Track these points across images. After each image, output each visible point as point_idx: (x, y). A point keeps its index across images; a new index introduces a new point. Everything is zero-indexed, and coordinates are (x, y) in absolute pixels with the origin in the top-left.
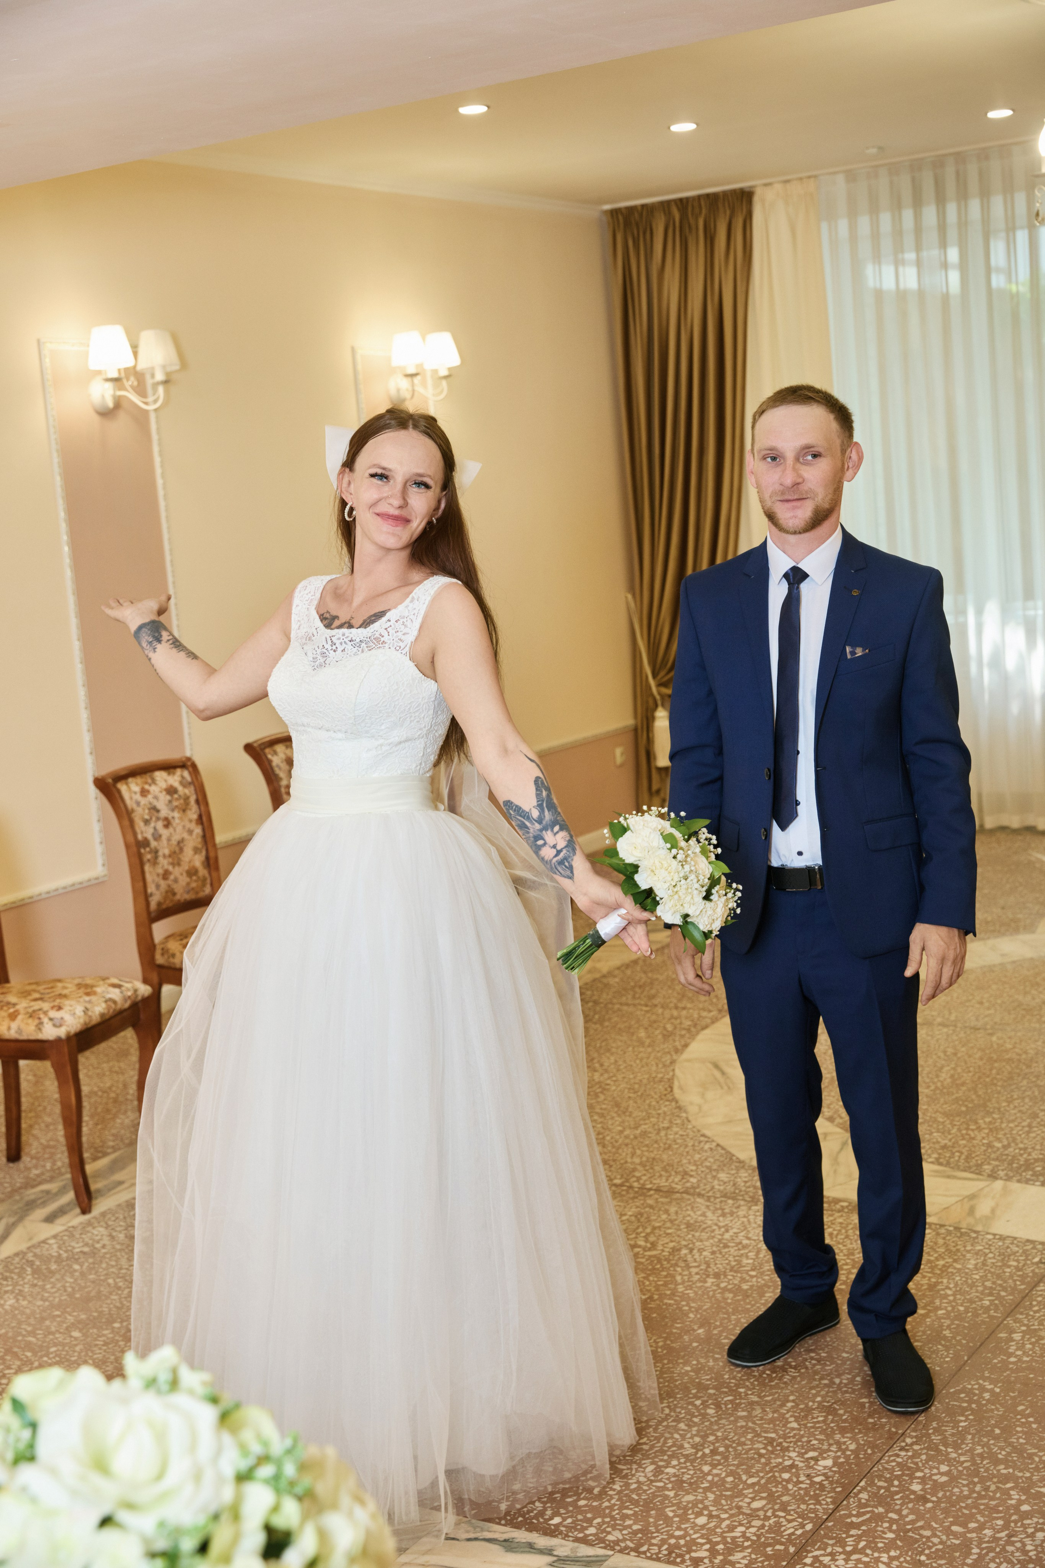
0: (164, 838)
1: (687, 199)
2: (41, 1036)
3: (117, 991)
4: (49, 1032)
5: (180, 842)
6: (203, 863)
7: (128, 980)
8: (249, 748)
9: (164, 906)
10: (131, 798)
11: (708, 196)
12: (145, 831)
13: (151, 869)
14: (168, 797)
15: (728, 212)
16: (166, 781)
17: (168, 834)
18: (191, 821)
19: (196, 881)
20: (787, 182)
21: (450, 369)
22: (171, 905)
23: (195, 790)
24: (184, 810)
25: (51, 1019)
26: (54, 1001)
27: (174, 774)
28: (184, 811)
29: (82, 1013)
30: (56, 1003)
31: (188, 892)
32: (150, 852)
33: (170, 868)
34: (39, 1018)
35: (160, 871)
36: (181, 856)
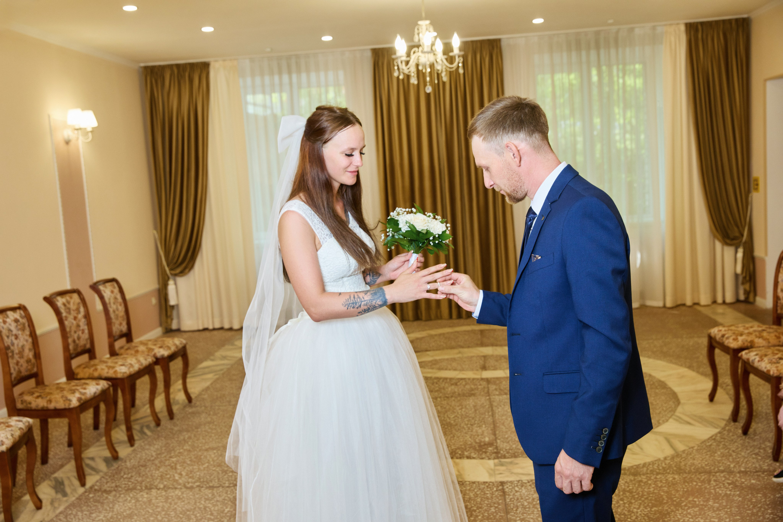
0: (16, 345)
1: (180, 64)
5: (23, 346)
6: (33, 356)
9: (18, 379)
13: (12, 361)
14: (15, 324)
15: (199, 71)
16: (13, 316)
17: (17, 343)
20: (224, 60)
21: (93, 128)
23: (27, 320)
24: (23, 329)
27: (16, 313)
29: (10, 437)
31: (27, 371)
32: (10, 352)
35: (15, 361)
36: (23, 353)
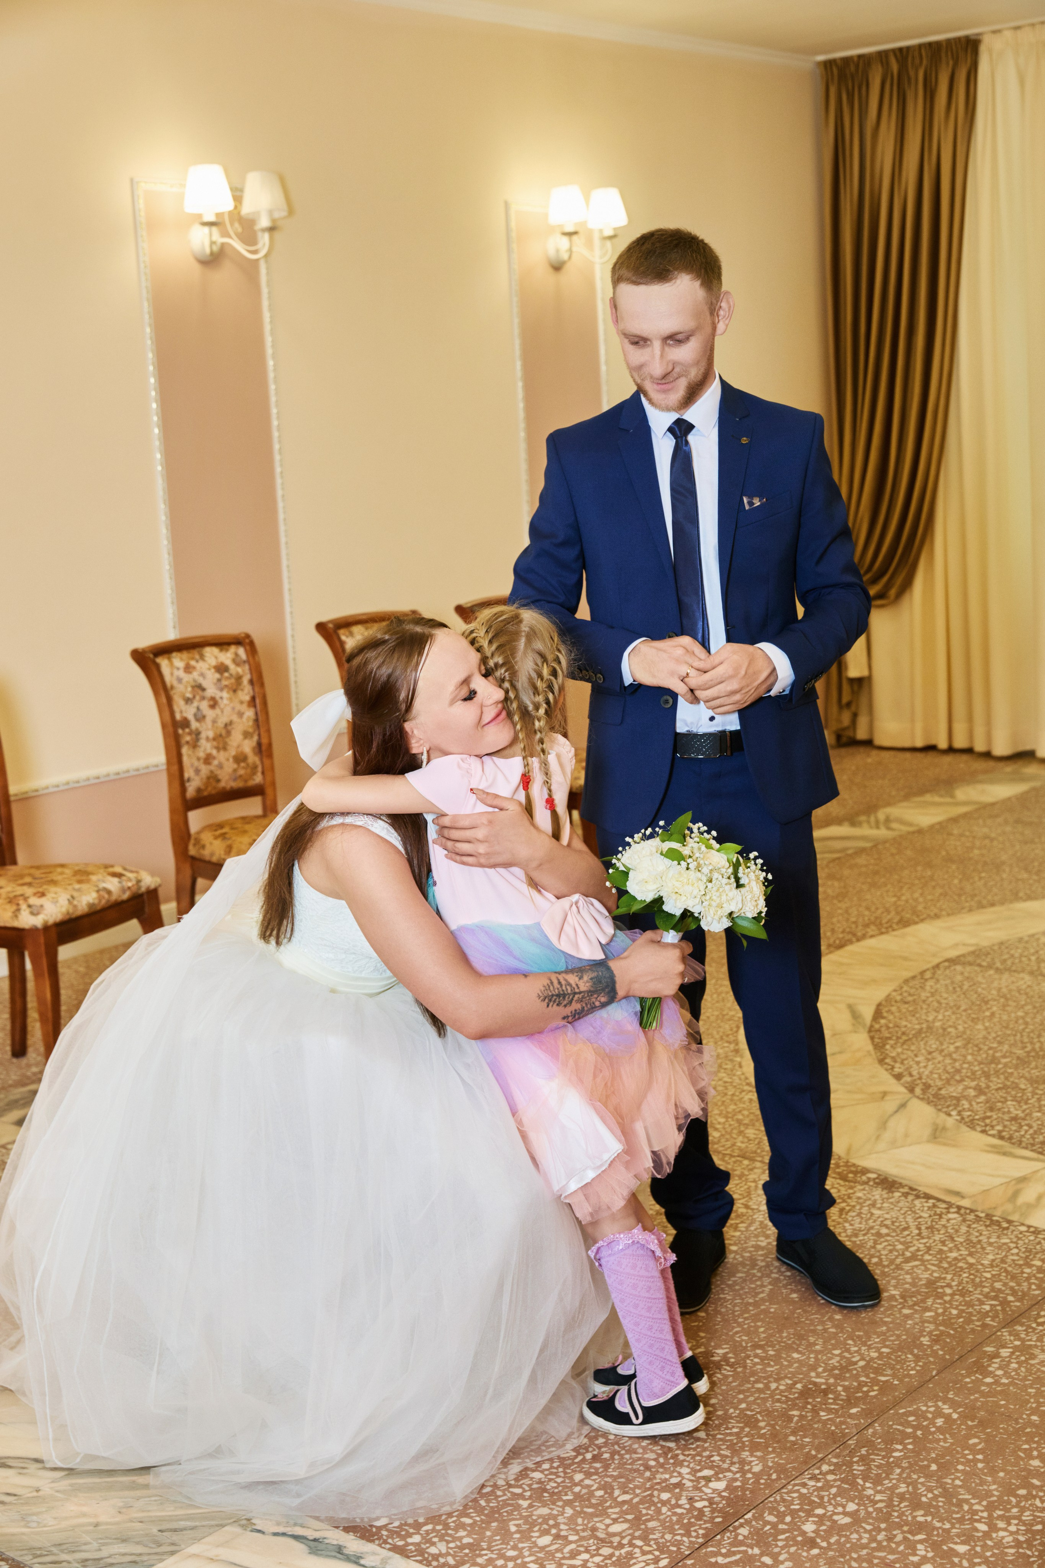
0: (208, 720)
1: (908, 48)
2: (16, 924)
3: (115, 880)
4: (27, 920)
5: (228, 726)
6: (254, 749)
7: (134, 869)
8: (321, 628)
9: (205, 794)
10: (172, 674)
11: (930, 44)
12: (184, 711)
13: (190, 752)
14: (217, 676)
15: (951, 63)
16: (216, 658)
17: (214, 715)
18: (242, 702)
19: (243, 768)
20: (1018, 28)
21: (615, 229)
22: (213, 792)
23: (250, 669)
24: (235, 689)
25: (29, 906)
26: (41, 887)
27: (227, 650)
28: (235, 691)
29: (66, 902)
30: (41, 890)
31: (235, 780)
32: (190, 734)
33: (214, 752)
34: (18, 905)
35: (202, 755)
36: (227, 740)
